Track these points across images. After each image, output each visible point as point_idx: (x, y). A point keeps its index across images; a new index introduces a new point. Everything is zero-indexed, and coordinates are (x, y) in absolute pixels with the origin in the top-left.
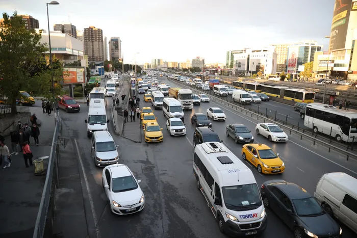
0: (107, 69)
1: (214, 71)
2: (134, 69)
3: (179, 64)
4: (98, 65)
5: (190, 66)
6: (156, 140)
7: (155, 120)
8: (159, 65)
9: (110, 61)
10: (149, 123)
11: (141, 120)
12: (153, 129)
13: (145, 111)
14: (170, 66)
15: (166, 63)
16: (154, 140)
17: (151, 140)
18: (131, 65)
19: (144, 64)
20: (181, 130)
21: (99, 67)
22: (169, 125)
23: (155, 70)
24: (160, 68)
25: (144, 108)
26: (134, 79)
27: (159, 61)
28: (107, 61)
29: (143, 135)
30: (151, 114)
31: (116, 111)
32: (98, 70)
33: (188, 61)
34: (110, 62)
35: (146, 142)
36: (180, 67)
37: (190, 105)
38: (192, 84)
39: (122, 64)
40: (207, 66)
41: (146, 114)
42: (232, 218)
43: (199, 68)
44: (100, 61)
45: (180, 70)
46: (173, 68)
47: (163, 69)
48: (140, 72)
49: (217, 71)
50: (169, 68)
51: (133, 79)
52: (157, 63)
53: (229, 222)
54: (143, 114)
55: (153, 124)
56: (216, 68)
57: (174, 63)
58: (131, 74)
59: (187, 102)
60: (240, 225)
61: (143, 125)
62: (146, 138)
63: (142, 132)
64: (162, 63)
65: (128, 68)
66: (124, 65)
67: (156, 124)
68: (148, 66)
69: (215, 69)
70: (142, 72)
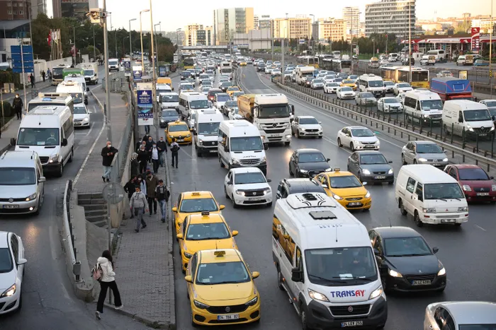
0: (43, 51)
1: (454, 46)
2: (147, 48)
3: (316, 25)
4: (11, 34)
5: (361, 32)
6: (232, 316)
7: (230, 241)
8: (240, 30)
9: (55, 20)
10: (205, 252)
11: (176, 240)
12: (222, 273)
13: (191, 207)
14: (283, 33)
15: (268, 24)
16: (224, 317)
17: (214, 316)
18: (134, 34)
19: (185, 29)
20: (260, 192)
21: (15, 42)
22: (231, 183)
23: (226, 51)
24: (242, 44)
25: (187, 195)
26: (149, 86)
27: (240, 14)
28: (42, 17)
29: (182, 299)
30: (216, 217)
31: (81, 210)
32: (9, 55)
33: (351, 12)
34: (52, 24)
35: (195, 325)
36: (321, 35)
37: (283, 131)
38: (343, 94)
39: (99, 30)
40: (428, 28)
41: (196, 218)
42: (318, 297)
43: (393, 37)
44: (16, 18)
45: (321, 48)
46: (293, 43)
47: (255, 47)
48: (170, 59)
49: (465, 47)
50: (277, 43)
51: (142, 86)
52: (233, 25)
53: (313, 303)
54: (181, 217)
55: (220, 254)
56: (460, 35)
57: (297, 24)
58: (137, 68)
59: (275, 125)
60: (331, 307)
61: (185, 260)
62: (196, 311)
63: (181, 289)
64: (250, 24)
65: (126, 43)
66: (110, 34)
67: (232, 254)
68: (201, 36)
69: (457, 40)
70: (176, 60)
